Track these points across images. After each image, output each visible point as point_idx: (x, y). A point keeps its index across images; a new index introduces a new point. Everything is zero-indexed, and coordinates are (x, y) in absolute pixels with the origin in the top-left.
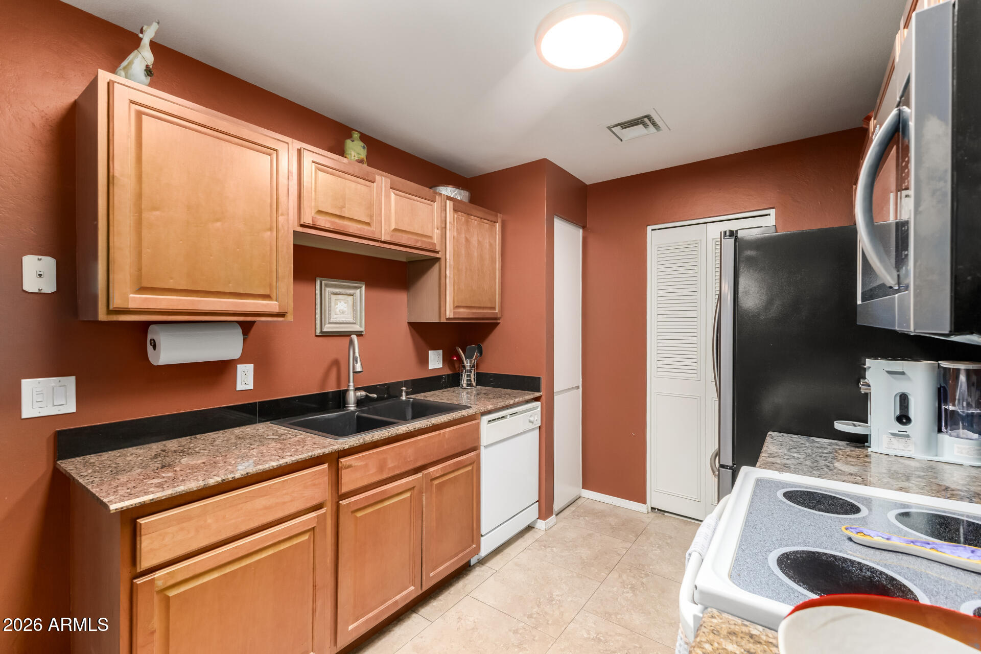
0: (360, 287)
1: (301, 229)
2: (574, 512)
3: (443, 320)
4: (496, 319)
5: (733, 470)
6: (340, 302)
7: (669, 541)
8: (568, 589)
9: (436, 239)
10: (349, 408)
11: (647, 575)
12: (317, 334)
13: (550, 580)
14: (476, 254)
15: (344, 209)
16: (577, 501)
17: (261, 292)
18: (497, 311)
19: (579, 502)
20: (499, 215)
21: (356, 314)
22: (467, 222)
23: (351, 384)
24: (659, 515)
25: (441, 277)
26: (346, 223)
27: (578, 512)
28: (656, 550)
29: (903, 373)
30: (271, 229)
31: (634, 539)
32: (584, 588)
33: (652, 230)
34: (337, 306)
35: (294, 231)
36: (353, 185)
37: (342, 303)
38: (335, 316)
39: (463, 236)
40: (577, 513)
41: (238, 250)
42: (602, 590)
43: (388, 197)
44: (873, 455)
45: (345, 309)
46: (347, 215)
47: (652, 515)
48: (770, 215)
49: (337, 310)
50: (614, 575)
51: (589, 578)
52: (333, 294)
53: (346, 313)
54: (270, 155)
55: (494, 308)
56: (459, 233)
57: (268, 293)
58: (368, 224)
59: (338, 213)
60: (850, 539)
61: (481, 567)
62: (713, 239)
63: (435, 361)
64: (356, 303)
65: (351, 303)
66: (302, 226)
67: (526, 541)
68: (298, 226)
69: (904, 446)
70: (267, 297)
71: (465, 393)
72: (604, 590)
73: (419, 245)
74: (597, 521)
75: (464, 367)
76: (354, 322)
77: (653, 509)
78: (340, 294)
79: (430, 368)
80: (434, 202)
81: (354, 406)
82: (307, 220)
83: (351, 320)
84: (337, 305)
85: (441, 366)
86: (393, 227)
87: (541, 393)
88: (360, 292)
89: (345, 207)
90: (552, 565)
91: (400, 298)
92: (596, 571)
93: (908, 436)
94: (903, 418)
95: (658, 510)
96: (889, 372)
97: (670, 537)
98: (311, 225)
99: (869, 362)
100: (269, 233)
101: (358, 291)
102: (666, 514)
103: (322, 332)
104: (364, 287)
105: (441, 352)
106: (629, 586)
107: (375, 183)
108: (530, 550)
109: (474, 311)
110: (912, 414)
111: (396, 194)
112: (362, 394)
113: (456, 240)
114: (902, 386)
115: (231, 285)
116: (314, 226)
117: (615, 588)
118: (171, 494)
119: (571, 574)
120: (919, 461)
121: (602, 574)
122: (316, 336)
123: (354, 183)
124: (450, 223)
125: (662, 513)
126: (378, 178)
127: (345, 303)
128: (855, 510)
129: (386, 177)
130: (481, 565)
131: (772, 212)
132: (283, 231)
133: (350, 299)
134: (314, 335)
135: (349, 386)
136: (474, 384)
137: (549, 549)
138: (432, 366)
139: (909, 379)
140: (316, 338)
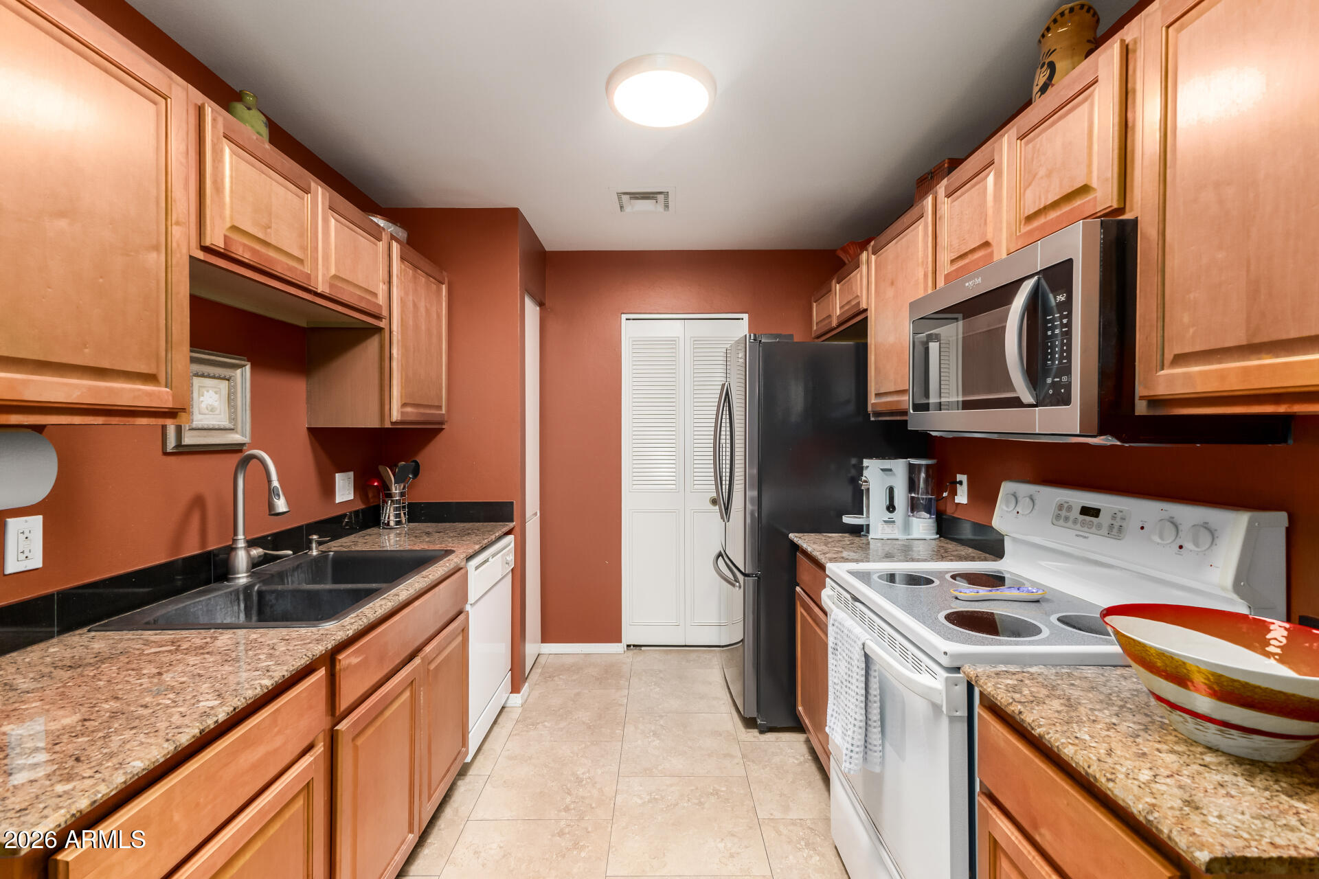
0: (245, 366)
1: (200, 255)
2: (541, 674)
3: (388, 425)
4: (442, 423)
5: (758, 578)
6: (208, 391)
7: (661, 675)
8: (590, 761)
9: (381, 300)
10: (237, 581)
11: (661, 717)
12: (169, 450)
13: (564, 760)
14: (423, 327)
15: (269, 230)
16: (538, 661)
17: (143, 368)
18: (444, 412)
19: (542, 660)
20: (445, 274)
21: (235, 412)
22: (415, 277)
23: (241, 536)
24: (636, 651)
25: (384, 358)
26: (272, 254)
27: (548, 673)
28: (655, 689)
29: (890, 470)
30: (156, 248)
31: (627, 684)
32: (607, 754)
33: (627, 319)
34: (202, 399)
35: (190, 256)
36: (281, 190)
37: (211, 392)
38: (200, 417)
39: (411, 298)
40: (547, 675)
41: (101, 280)
42: (627, 748)
43: (326, 221)
44: (871, 541)
45: (216, 404)
46: (273, 242)
47: (630, 653)
48: (742, 319)
49: (203, 406)
50: (630, 729)
51: (606, 741)
52: (197, 375)
53: (217, 412)
54: (155, 103)
55: (440, 407)
56: (407, 294)
57: (152, 371)
58: (301, 261)
59: (260, 235)
60: (957, 598)
61: (463, 779)
62: (691, 337)
63: (344, 490)
64: (235, 393)
65: (225, 392)
66: (206, 249)
67: (504, 726)
68: (197, 249)
69: (892, 531)
70: (150, 378)
71: (392, 536)
72: (629, 747)
73: (363, 305)
74: (575, 677)
75: (390, 496)
76: (232, 427)
77: (628, 646)
78: (209, 376)
79: (337, 502)
80: (380, 240)
81: (247, 577)
82: (215, 238)
83: (225, 423)
84: (203, 396)
85: (351, 497)
86: (333, 272)
87: (514, 523)
88: (243, 375)
89: (270, 227)
90: (556, 743)
91: (295, 388)
92: (609, 731)
93: (894, 522)
94: (891, 508)
95: (634, 646)
96: (883, 470)
97: (660, 671)
98: (222, 251)
99: (866, 462)
100: (154, 255)
101: (239, 371)
102: (643, 648)
103: (179, 445)
104: (248, 368)
105: (351, 474)
106: (651, 734)
107: (309, 195)
108: (516, 735)
109: (422, 410)
110: (896, 503)
111: (336, 220)
112: (256, 552)
113: (403, 302)
114: (890, 481)
115: (86, 351)
116: (226, 252)
117: (639, 741)
118: (125, 782)
119: (584, 745)
120: (902, 540)
121: (617, 731)
122: (166, 454)
123: (283, 189)
124: (397, 276)
125: (638, 648)
126: (313, 185)
127: (216, 393)
128: (929, 582)
129: (322, 187)
130: (462, 777)
131: (745, 316)
132: (178, 255)
133: (224, 385)
134: (161, 453)
135: (235, 541)
136: (404, 521)
137: (540, 726)
138: (339, 499)
139: (894, 475)
140: (164, 457)
